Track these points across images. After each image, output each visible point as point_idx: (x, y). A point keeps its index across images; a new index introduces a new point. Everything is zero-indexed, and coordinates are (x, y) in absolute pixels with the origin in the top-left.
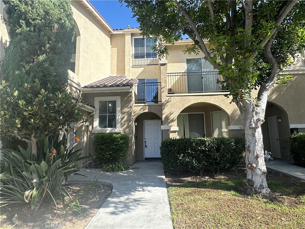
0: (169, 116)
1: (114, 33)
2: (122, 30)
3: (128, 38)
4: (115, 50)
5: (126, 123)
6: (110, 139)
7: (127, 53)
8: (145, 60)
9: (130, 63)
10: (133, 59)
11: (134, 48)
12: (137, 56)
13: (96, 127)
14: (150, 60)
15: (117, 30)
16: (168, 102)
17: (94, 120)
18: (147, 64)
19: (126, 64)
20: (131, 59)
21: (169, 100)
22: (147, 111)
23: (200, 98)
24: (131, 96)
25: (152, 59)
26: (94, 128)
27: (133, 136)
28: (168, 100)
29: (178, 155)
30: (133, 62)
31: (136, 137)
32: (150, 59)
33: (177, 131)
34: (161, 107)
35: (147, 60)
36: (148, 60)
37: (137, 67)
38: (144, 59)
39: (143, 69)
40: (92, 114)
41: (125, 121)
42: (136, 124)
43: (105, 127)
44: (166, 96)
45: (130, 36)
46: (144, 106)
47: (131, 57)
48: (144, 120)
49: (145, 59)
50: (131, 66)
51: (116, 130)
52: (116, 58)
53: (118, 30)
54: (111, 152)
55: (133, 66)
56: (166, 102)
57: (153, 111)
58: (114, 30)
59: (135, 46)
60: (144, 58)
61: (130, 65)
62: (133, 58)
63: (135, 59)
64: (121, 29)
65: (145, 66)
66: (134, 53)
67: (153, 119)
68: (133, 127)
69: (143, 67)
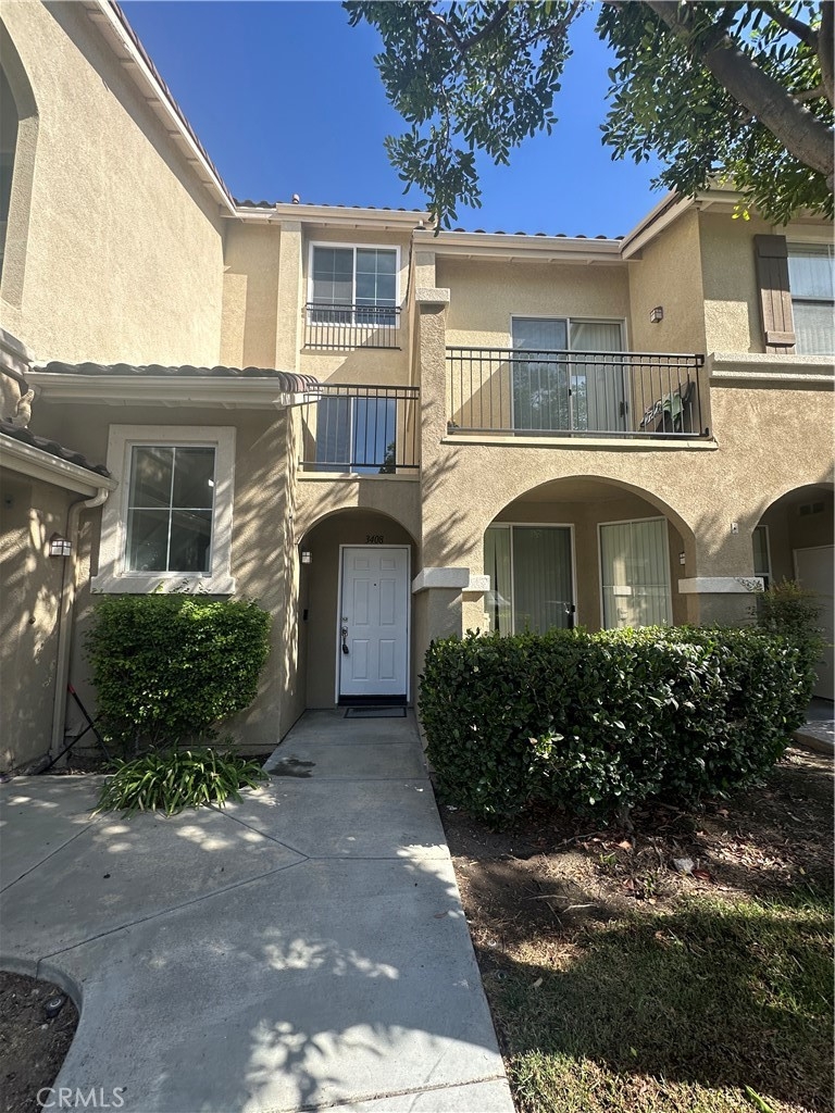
0: (449, 529)
1: (238, 215)
2: (270, 207)
3: (291, 241)
4: (240, 282)
5: (253, 554)
6: (167, 628)
7: (283, 295)
8: (353, 330)
9: (294, 331)
10: (309, 324)
11: (311, 281)
12: (321, 312)
13: (110, 566)
14: (370, 331)
15: (249, 204)
16: (442, 470)
17: (102, 535)
18: (358, 344)
19: (279, 336)
20: (300, 320)
21: (452, 461)
22: (353, 503)
23: (582, 459)
24: (285, 431)
25: (376, 326)
26: (102, 568)
27: (291, 609)
28: (447, 459)
29: (533, 740)
30: (308, 334)
31: (306, 612)
32: (370, 326)
33: (482, 593)
34: (417, 489)
35: (359, 331)
36: (364, 331)
37: (321, 353)
38: (348, 325)
39: (343, 359)
40: (89, 504)
41: (248, 547)
42: (306, 560)
43: (159, 566)
44: (442, 443)
45: (300, 233)
46: (342, 484)
47: (300, 313)
48: (341, 546)
49: (354, 325)
50: (299, 346)
51: (205, 584)
52: (241, 311)
53: (254, 206)
54: (170, 688)
55: (307, 348)
56: (435, 470)
57: (381, 507)
58: (238, 205)
59: (315, 278)
60: (350, 322)
61: (293, 340)
62: (309, 319)
63: (314, 324)
64: (264, 204)
65: (353, 349)
66: (310, 300)
67: (377, 540)
68: (290, 569)
69: (344, 354)
